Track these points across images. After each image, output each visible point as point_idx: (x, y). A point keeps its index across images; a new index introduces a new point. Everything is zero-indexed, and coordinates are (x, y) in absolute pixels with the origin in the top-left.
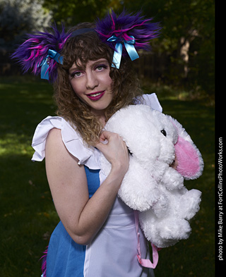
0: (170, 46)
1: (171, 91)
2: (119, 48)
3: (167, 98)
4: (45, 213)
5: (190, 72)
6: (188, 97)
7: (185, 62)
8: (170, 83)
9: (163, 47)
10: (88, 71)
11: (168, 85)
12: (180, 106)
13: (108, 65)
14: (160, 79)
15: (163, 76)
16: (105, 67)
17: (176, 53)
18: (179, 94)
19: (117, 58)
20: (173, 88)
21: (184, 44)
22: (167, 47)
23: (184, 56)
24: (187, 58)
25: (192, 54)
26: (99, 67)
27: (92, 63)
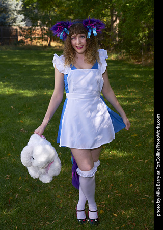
2: (90, 31)
6: (117, 57)
7: (116, 33)
10: (77, 38)
16: (84, 37)
19: (89, 34)
26: (82, 37)
27: (79, 35)
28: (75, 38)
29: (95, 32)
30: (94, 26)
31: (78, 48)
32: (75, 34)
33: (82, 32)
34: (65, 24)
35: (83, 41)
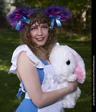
0: (76, 13)
1: (77, 36)
3: (75, 40)
4: (14, 101)
5: (87, 27)
6: (86, 39)
7: (84, 21)
8: (77, 32)
9: (73, 13)
10: (39, 28)
11: (76, 33)
12: (82, 44)
13: (48, 27)
14: (71, 30)
15: (73, 28)
16: (47, 28)
17: (79, 16)
18: (81, 38)
20: (78, 35)
21: (83, 12)
22: (74, 13)
23: (83, 18)
24: (85, 20)
25: (87, 17)
26: (44, 27)
27: (42, 25)
28: (36, 28)
29: (58, 22)
30: (58, 14)
31: (38, 40)
32: (37, 24)
33: (45, 22)
34: (24, 12)
35: (45, 32)
